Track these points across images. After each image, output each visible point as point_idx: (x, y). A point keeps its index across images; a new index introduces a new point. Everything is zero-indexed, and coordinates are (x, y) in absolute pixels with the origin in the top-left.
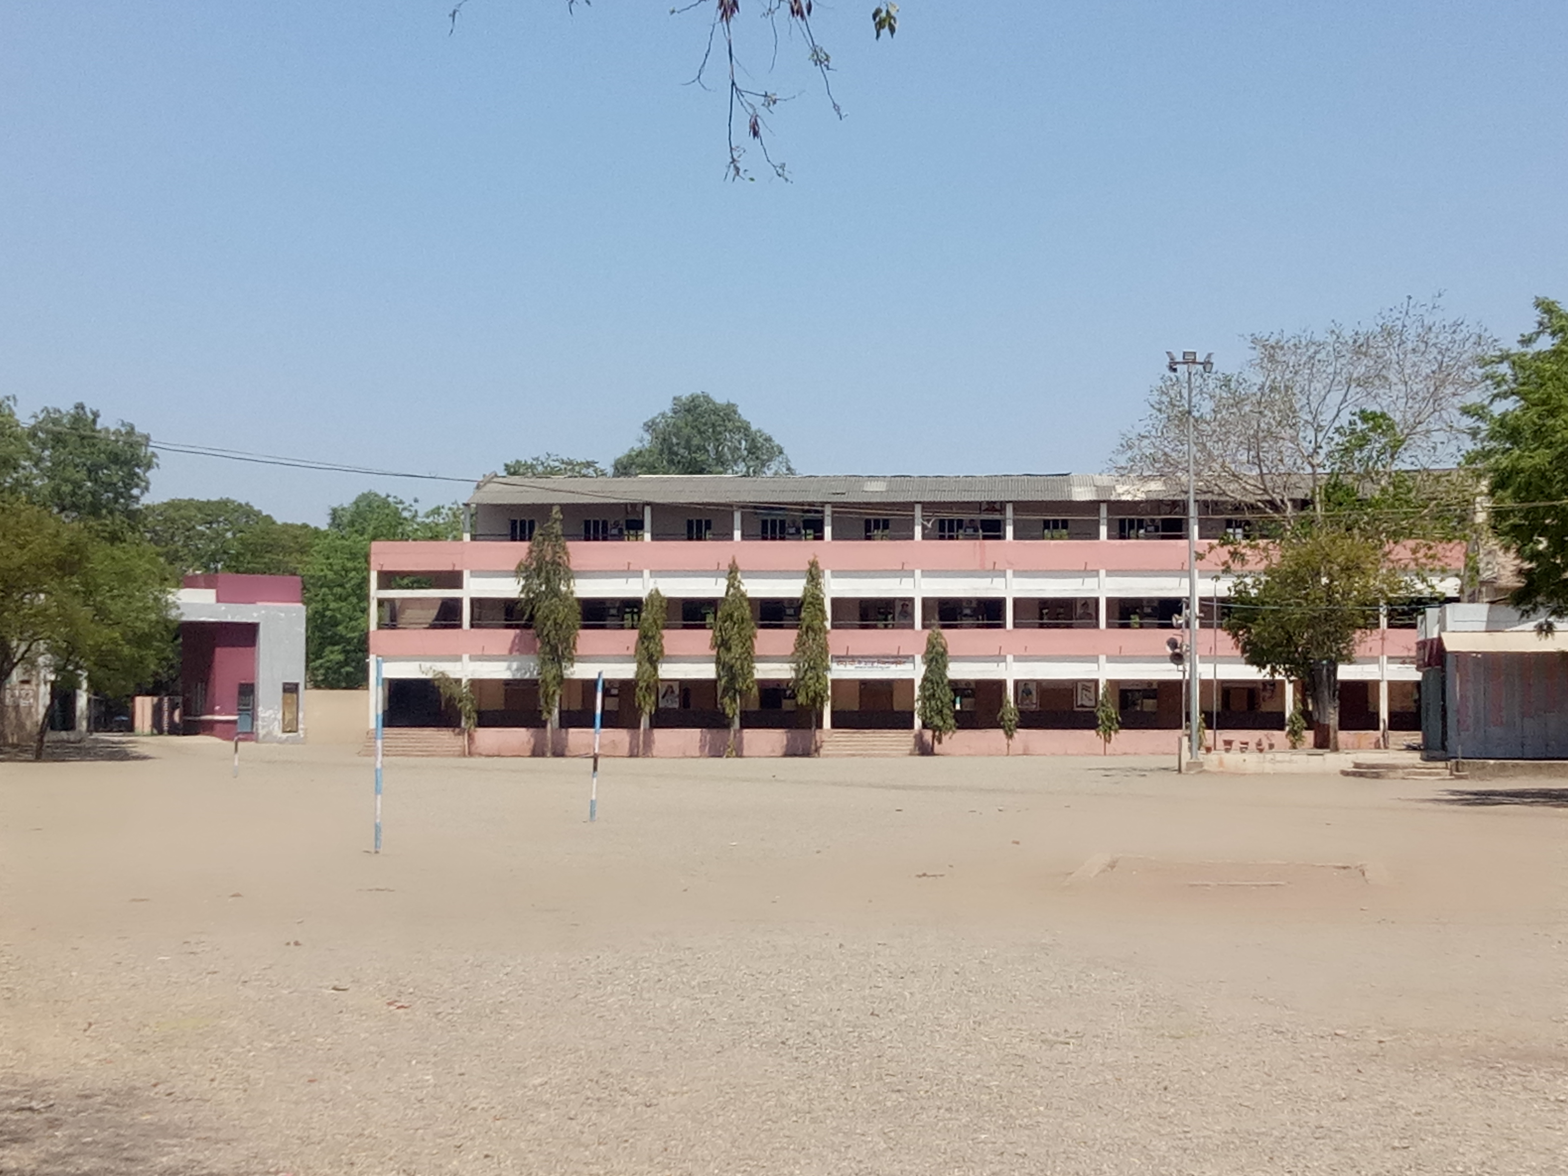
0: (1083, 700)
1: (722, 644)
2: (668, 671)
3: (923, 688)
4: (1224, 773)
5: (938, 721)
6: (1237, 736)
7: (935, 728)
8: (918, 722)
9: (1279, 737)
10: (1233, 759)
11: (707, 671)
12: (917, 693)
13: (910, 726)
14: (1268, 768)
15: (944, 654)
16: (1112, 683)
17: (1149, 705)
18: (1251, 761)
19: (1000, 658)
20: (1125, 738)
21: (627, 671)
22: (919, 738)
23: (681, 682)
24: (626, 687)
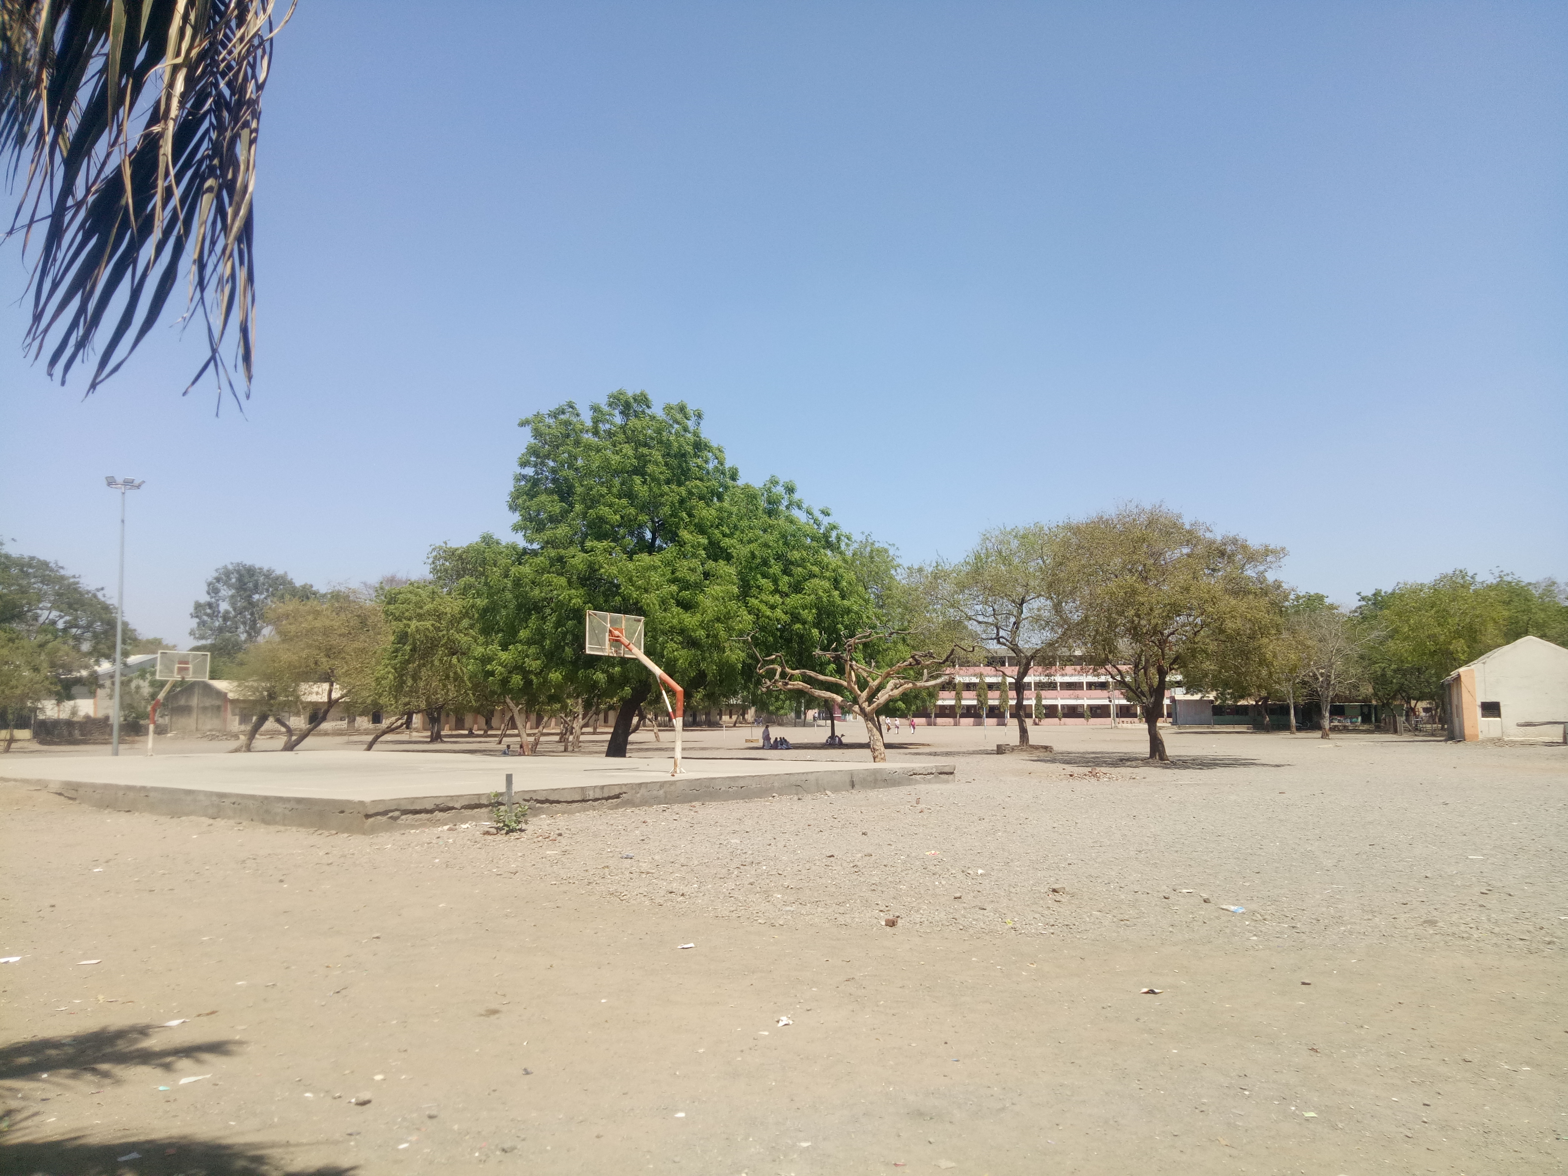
0: (1080, 710)
1: (979, 695)
2: (964, 702)
3: (1035, 707)
4: (1122, 729)
5: (1040, 716)
6: (1125, 719)
7: (1039, 718)
8: (1034, 716)
9: (1136, 720)
10: (1125, 725)
11: (975, 702)
12: (1033, 708)
13: (1032, 717)
14: (1134, 727)
15: (1041, 698)
16: (1088, 705)
17: (1099, 711)
18: (1129, 726)
19: (1056, 699)
20: (1093, 721)
21: (953, 702)
22: (1034, 720)
23: (967, 705)
24: (952, 707)
